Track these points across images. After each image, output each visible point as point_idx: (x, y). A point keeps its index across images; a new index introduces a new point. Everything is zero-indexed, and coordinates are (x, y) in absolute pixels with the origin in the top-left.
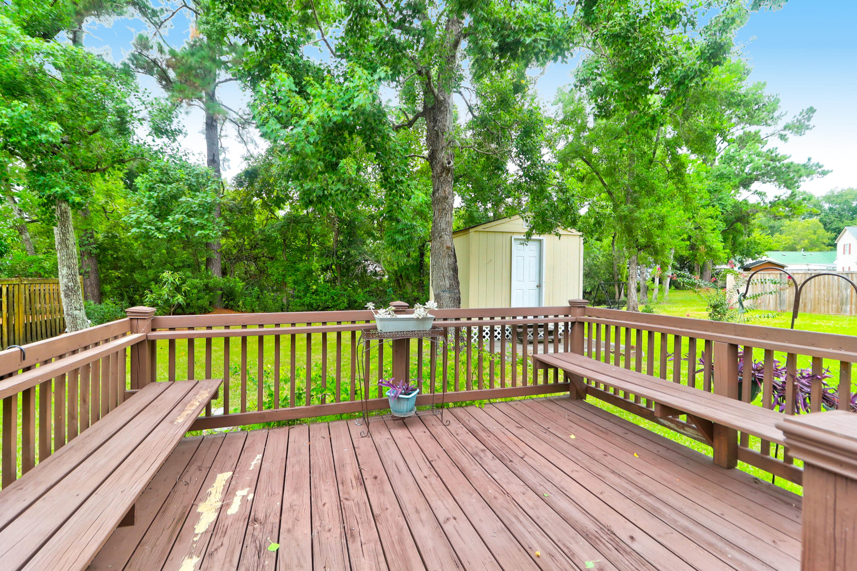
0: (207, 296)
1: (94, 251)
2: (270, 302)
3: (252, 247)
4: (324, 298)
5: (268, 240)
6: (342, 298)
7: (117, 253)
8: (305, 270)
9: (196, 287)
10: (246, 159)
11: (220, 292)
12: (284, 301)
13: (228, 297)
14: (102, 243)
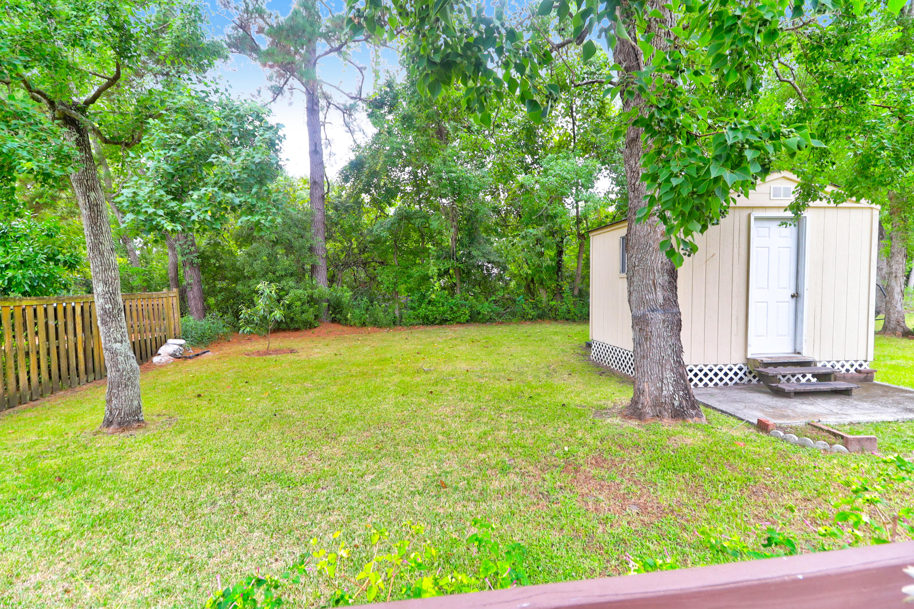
0: (312, 309)
1: (196, 261)
2: (381, 314)
3: (360, 250)
4: (441, 309)
5: (377, 241)
6: (463, 309)
7: (219, 262)
8: (419, 275)
9: (300, 299)
10: (353, 151)
11: (325, 304)
12: (397, 312)
13: (335, 309)
14: (204, 251)
